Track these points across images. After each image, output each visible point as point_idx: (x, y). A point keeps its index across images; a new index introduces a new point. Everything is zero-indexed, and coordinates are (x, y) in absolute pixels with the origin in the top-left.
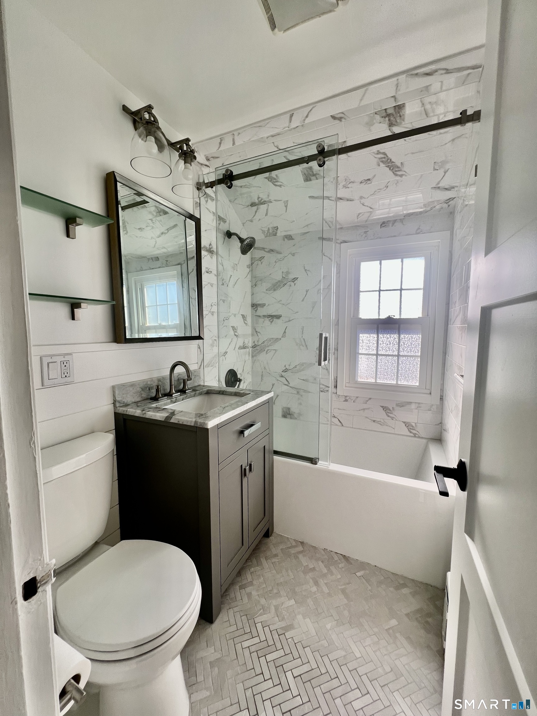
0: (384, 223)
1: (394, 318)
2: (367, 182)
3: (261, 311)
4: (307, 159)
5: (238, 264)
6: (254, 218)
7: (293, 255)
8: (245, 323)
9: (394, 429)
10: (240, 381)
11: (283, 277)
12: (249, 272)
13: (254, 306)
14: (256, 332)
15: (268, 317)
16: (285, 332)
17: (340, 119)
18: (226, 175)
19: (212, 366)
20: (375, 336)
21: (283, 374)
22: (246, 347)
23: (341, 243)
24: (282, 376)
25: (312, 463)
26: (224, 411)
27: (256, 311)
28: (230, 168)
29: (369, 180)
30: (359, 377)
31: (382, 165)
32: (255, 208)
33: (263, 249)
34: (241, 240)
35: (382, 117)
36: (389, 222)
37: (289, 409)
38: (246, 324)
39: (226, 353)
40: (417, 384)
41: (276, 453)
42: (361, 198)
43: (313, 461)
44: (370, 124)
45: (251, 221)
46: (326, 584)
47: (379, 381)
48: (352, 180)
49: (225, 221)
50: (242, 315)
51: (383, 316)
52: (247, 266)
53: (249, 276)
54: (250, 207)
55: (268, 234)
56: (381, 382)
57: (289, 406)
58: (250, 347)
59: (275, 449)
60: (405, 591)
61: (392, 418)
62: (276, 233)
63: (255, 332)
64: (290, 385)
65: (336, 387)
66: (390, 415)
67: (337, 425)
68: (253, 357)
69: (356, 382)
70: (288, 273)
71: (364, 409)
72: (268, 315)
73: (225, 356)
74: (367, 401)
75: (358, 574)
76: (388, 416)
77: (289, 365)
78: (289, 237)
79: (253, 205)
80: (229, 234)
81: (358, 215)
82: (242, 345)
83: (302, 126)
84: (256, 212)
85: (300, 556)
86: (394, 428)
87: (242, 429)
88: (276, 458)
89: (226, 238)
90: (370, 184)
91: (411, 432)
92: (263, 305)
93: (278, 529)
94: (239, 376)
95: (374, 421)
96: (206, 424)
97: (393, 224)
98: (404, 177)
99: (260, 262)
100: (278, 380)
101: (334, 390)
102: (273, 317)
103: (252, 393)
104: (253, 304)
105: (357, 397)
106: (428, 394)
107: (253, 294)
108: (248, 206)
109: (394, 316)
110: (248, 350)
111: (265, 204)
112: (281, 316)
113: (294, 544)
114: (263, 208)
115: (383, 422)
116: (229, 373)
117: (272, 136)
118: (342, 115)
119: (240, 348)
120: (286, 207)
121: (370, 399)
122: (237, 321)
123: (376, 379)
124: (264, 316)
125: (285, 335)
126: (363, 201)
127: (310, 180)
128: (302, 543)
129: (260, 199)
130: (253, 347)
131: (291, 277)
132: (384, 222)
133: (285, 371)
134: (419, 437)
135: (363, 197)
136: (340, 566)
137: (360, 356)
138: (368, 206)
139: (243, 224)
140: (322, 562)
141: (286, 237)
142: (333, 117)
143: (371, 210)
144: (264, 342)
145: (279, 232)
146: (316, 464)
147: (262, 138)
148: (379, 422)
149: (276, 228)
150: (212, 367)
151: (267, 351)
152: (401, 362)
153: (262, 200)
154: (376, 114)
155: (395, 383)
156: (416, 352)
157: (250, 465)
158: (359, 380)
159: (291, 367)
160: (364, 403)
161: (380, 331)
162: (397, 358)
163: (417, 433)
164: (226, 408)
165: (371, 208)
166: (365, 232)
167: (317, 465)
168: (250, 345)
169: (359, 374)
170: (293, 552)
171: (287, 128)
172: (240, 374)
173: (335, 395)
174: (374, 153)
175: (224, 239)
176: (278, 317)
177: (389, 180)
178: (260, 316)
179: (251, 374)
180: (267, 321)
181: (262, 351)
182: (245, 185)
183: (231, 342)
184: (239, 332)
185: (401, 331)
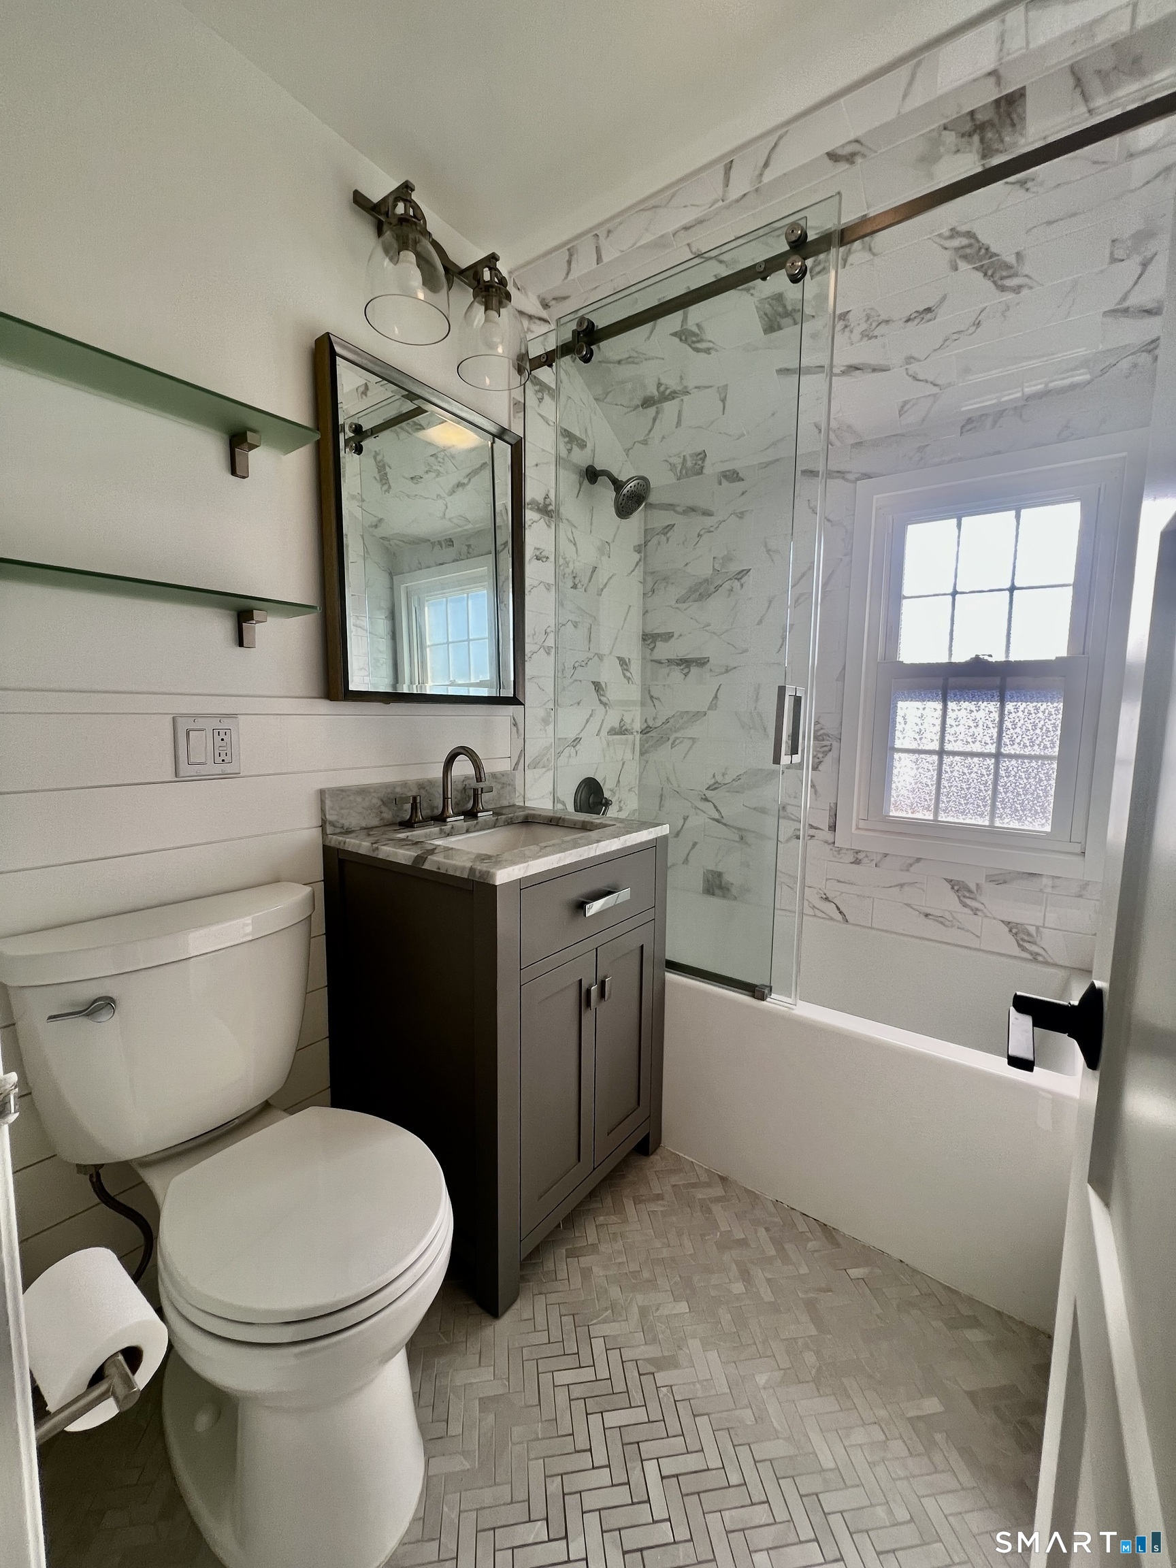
0: (970, 421)
1: (990, 659)
2: (922, 316)
3: (664, 651)
4: (763, 266)
5: (613, 541)
6: (651, 435)
7: (741, 516)
8: (625, 676)
9: (977, 936)
10: (607, 803)
11: (714, 569)
12: (640, 560)
13: (649, 639)
14: (652, 697)
15: (678, 665)
16: (716, 697)
17: (850, 158)
18: (579, 333)
19: (544, 767)
20: (939, 706)
21: (709, 794)
22: (626, 730)
23: (858, 479)
24: (706, 800)
25: (753, 997)
26: (541, 854)
27: (652, 650)
28: (587, 317)
29: (928, 310)
30: (892, 806)
31: (963, 266)
32: (651, 411)
33: (670, 507)
34: (618, 485)
35: (963, 135)
36: (984, 418)
37: (720, 875)
38: (629, 679)
39: (577, 740)
40: (1048, 828)
41: (673, 966)
42: (910, 359)
43: (757, 991)
44: (928, 159)
45: (645, 442)
46: (768, 1280)
47: (943, 817)
48: (884, 317)
49: (582, 445)
50: (618, 658)
51: (962, 656)
52: (634, 547)
53: (638, 573)
54: (641, 409)
55: (684, 472)
56: (950, 819)
57: (719, 869)
58: (637, 732)
59: (669, 956)
60: (975, 1336)
61: (975, 911)
62: (702, 467)
63: (649, 697)
64: (724, 821)
65: (833, 827)
66: (968, 901)
67: (832, 919)
68: (642, 754)
69: (887, 820)
70: (728, 559)
71: (902, 885)
72: (677, 659)
73: (577, 748)
74: (911, 865)
75: (855, 1272)
76: (965, 905)
77: (723, 775)
78: (732, 476)
79: (647, 402)
80: (592, 475)
81: (903, 407)
82: (617, 725)
83: (757, 190)
84: (654, 420)
85: (716, 1209)
86: (979, 935)
87: (582, 897)
88: (671, 977)
89: (586, 482)
90: (931, 320)
91: (1024, 949)
92: (668, 636)
93: (670, 1140)
94: (607, 794)
95: (927, 915)
96: (493, 876)
97: (995, 423)
98: (1025, 292)
99: (663, 538)
100: (696, 808)
101: (828, 836)
102: (686, 663)
104: (647, 635)
105: (886, 855)
106: (1077, 854)
107: (645, 612)
108: (637, 407)
109: (990, 656)
110: (630, 737)
111: (674, 398)
112: (708, 661)
113: (704, 1178)
114: (670, 408)
115: (951, 919)
116: (583, 786)
117: (686, 228)
118: (855, 147)
119: (613, 732)
120: (723, 400)
121: (918, 860)
122: (609, 674)
123: (936, 813)
124: (670, 661)
125: (716, 704)
126: (914, 368)
127: (780, 328)
128: (723, 1179)
129: (662, 389)
130: (644, 732)
131: (735, 568)
132: (970, 419)
133: (713, 787)
134: (1046, 963)
135: (914, 358)
136: (810, 1245)
137: (896, 756)
138: (927, 382)
139: (627, 451)
140: (767, 1229)
141: (725, 476)
142: (833, 157)
143: (936, 390)
144: (667, 721)
145: (708, 462)
146: (763, 999)
147: (662, 236)
148: (940, 920)
149: (700, 456)
150: (544, 769)
151: (674, 741)
152: (1003, 772)
153: (667, 389)
154: (945, 129)
155: (987, 823)
156: (1045, 747)
157: (603, 983)
158: (891, 814)
159: (728, 779)
160: (902, 870)
161: (951, 694)
162: (993, 760)
163: (1041, 951)
164: (548, 849)
165: (935, 385)
166: (920, 449)
167: (764, 1003)
168: (638, 726)
169: (892, 799)
170: (700, 1196)
171: (720, 203)
172: (612, 791)
173: (831, 847)
174: (940, 235)
175: (581, 485)
176: (702, 662)
177: (982, 306)
178: (660, 662)
179: (637, 792)
180: (676, 674)
181: (662, 740)
182: (630, 357)
183: (591, 716)
184: (612, 694)
185: (1008, 694)
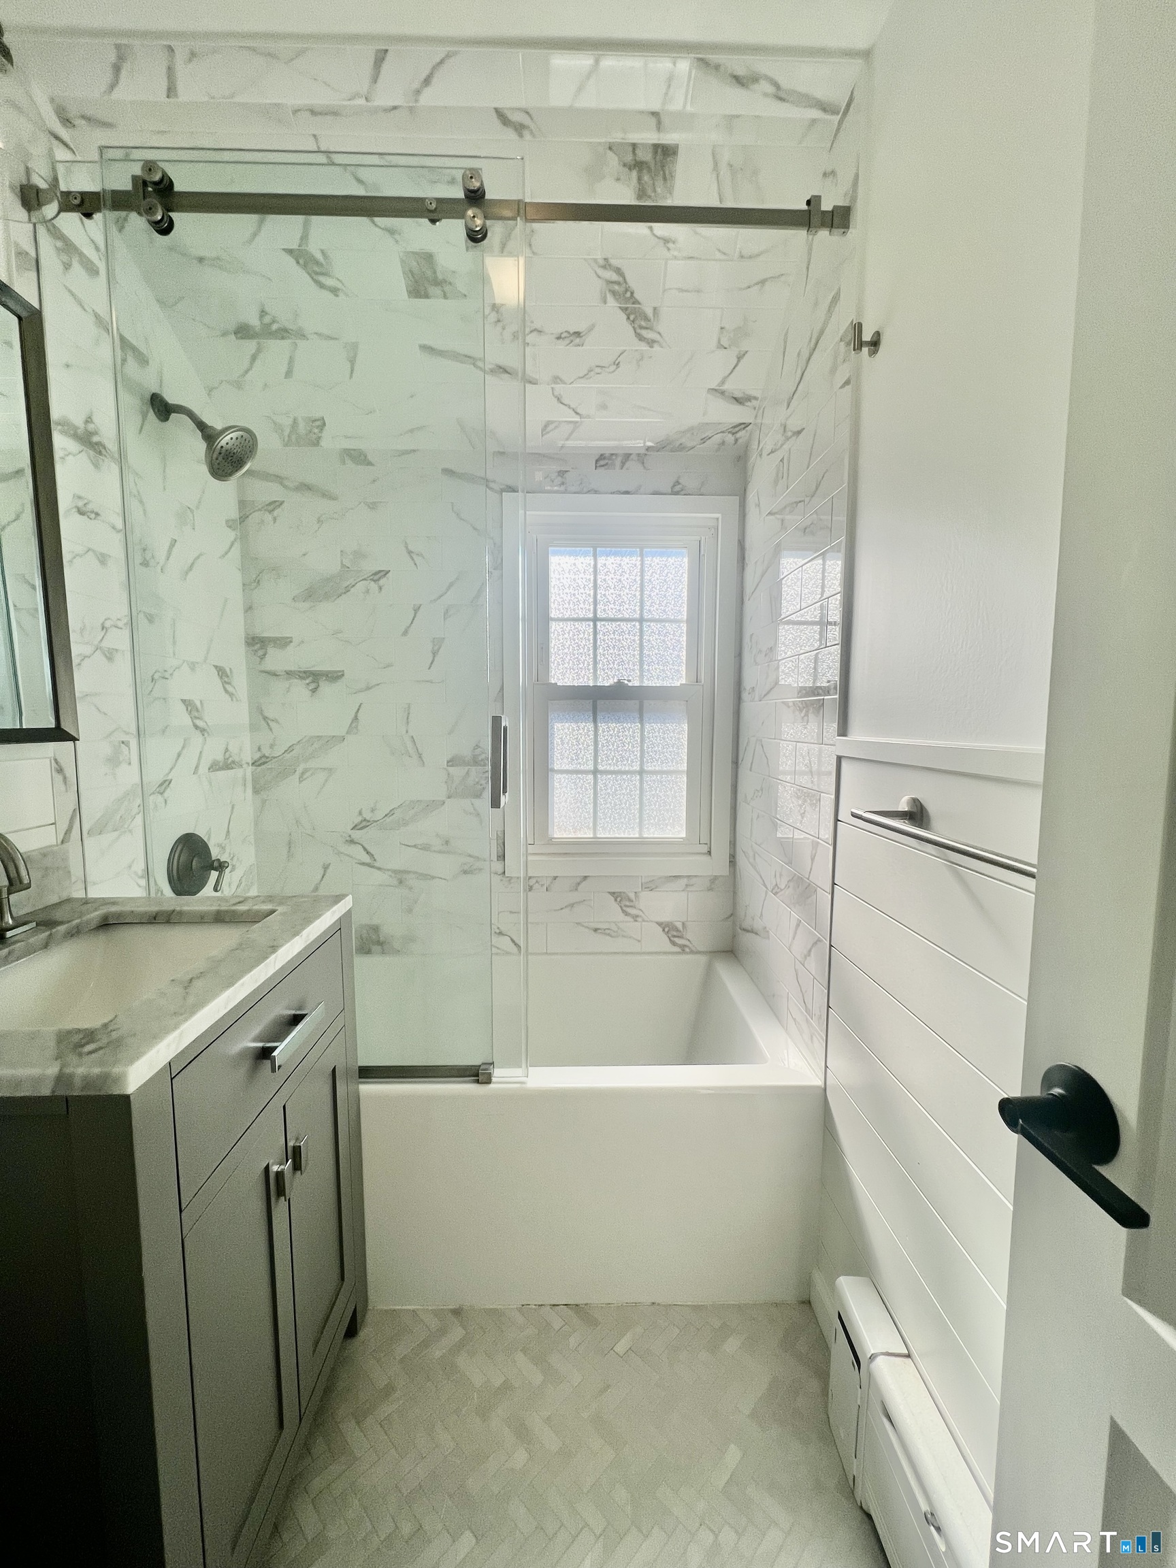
0: (602, 457)
1: (630, 684)
2: (571, 338)
3: (276, 660)
4: (434, 206)
5: (197, 508)
6: (248, 376)
7: (373, 506)
8: (226, 691)
9: (639, 941)
10: (221, 867)
11: (343, 565)
12: (235, 540)
13: (257, 644)
14: (265, 718)
15: (302, 678)
16: (356, 718)
17: (520, 128)
18: (145, 183)
19: (116, 830)
20: (591, 726)
21: (356, 835)
22: (233, 762)
23: (502, 491)
24: (352, 842)
25: (478, 1082)
26: (191, 1000)
27: (262, 657)
28: (161, 165)
29: (578, 334)
30: (555, 828)
31: (611, 301)
32: (250, 346)
33: (279, 479)
34: (208, 434)
35: (625, 165)
36: (614, 457)
37: (376, 929)
38: (231, 695)
39: (165, 784)
40: (683, 835)
41: (367, 1073)
42: (557, 379)
43: (477, 1074)
44: (593, 173)
45: (238, 385)
47: (600, 834)
48: (537, 325)
49: (143, 360)
50: (216, 667)
51: (606, 681)
52: (227, 521)
53: (236, 552)
54: (233, 337)
55: (293, 437)
56: (607, 835)
57: (375, 921)
58: (248, 763)
59: (364, 1061)
61: (635, 918)
62: (320, 438)
63: (261, 719)
64: (377, 864)
65: (502, 857)
66: (629, 910)
67: (508, 953)
68: (256, 791)
69: (550, 841)
70: (359, 555)
71: (572, 905)
72: (300, 672)
73: (166, 795)
74: (579, 884)
75: (621, 1347)
76: (627, 914)
77: (373, 810)
78: (358, 457)
79: (243, 332)
80: (162, 408)
81: (546, 426)
82: (220, 758)
83: (411, 109)
84: (254, 358)
85: (462, 1361)
86: (639, 939)
88: (368, 1089)
89: (151, 415)
90: (579, 345)
91: (674, 944)
92: (283, 642)
93: (380, 1299)
94: (215, 853)
95: (596, 930)
96: (120, 1079)
97: (623, 464)
98: (656, 347)
99: (268, 517)
100: (339, 853)
101: (498, 866)
102: (315, 678)
103: (280, 909)
104: (253, 638)
105: (555, 878)
106: (704, 854)
107: (249, 609)
108: (225, 334)
109: (629, 681)
110: (238, 773)
111: (283, 338)
112: (343, 675)
113: (434, 1323)
114: (277, 349)
115: (616, 929)
116: (179, 848)
117: (313, 112)
118: (525, 119)
119: (215, 767)
120: (352, 362)
121: (585, 878)
122: (202, 687)
123: (595, 832)
124: (289, 674)
125: (356, 727)
126: (558, 387)
127: (427, 296)
128: (457, 1312)
129: (267, 320)
130: (257, 764)
131: (370, 567)
132: (602, 455)
133: (362, 825)
134: (692, 952)
135: (560, 380)
136: (573, 1341)
137: (557, 776)
138: (569, 407)
139: (210, 390)
140: (524, 1351)
141: (350, 456)
142: (501, 115)
143: (577, 419)
144: (290, 749)
145: (326, 434)
146: (489, 1081)
147: (277, 105)
148: (606, 932)
149: (318, 423)
150: (116, 834)
151: (303, 773)
152: (647, 788)
153: (274, 322)
154: (610, 148)
155: (637, 836)
156: (677, 763)
157: (297, 1151)
158: (555, 836)
159: (379, 815)
160: (570, 891)
161: (600, 714)
162: (638, 777)
163: (687, 943)
164: (198, 984)
165: (577, 413)
166: (562, 473)
167: (491, 1086)
168: (248, 756)
169: (556, 820)
170: (438, 1354)
171: (362, 102)
172: (220, 845)
173: (500, 877)
174: (595, 260)
175: (144, 417)
176: (335, 677)
177: (623, 348)
178: (274, 674)
179: (253, 842)
180: (300, 689)
181: (284, 773)
182: (218, 258)
183: (183, 748)
184: (210, 718)
185: (646, 716)
